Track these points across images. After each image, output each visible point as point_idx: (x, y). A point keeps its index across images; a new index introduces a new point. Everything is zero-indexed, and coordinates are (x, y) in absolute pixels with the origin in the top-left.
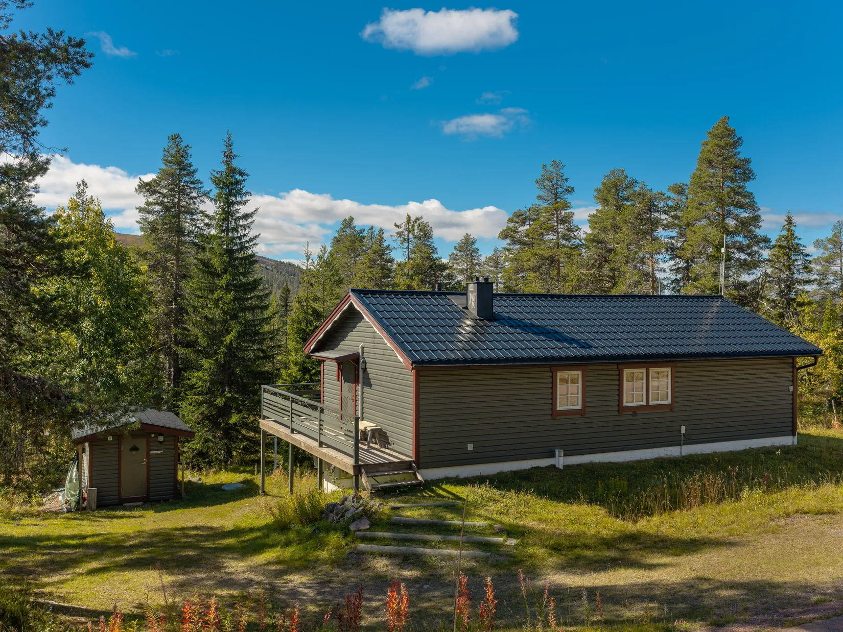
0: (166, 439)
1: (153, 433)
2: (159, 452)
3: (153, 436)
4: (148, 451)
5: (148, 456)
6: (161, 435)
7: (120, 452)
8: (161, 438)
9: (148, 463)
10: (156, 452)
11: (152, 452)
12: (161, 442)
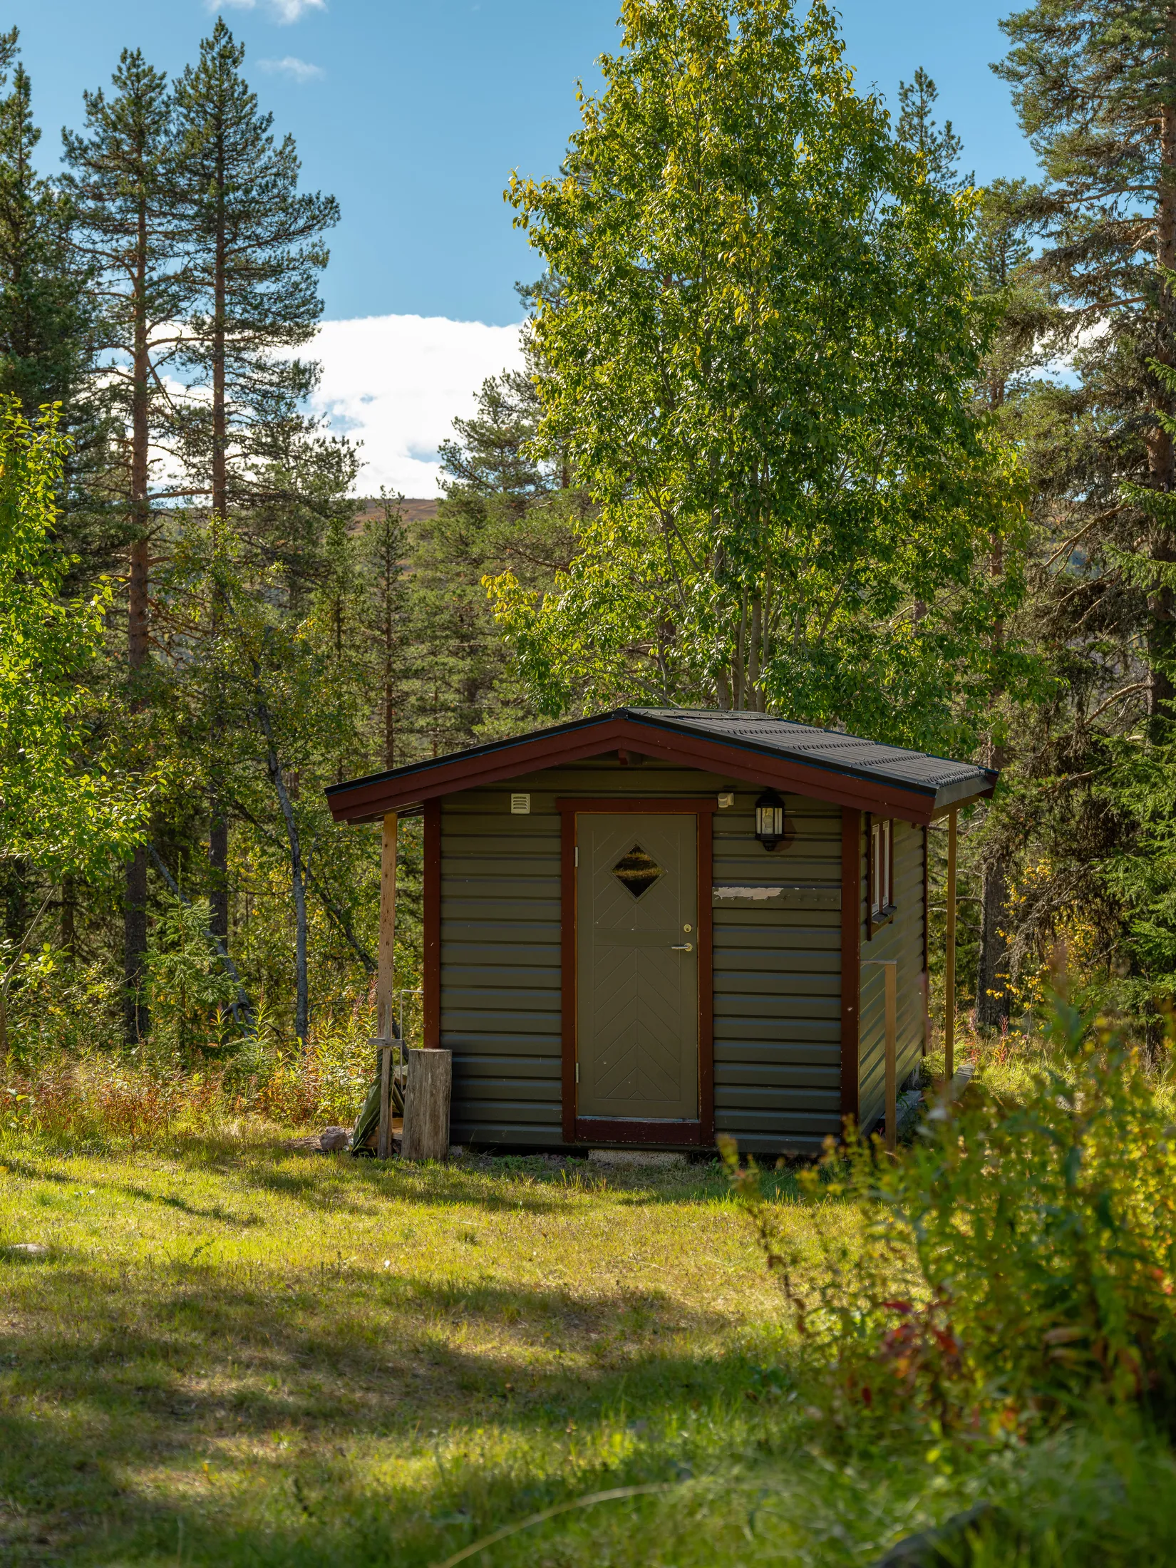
0: (799, 825)
1: (727, 790)
2: (760, 894)
3: (726, 801)
4: (708, 881)
5: (707, 913)
6: (770, 798)
7: (568, 878)
8: (769, 821)
9: (707, 949)
10: (746, 892)
11: (723, 892)
12: (771, 842)
